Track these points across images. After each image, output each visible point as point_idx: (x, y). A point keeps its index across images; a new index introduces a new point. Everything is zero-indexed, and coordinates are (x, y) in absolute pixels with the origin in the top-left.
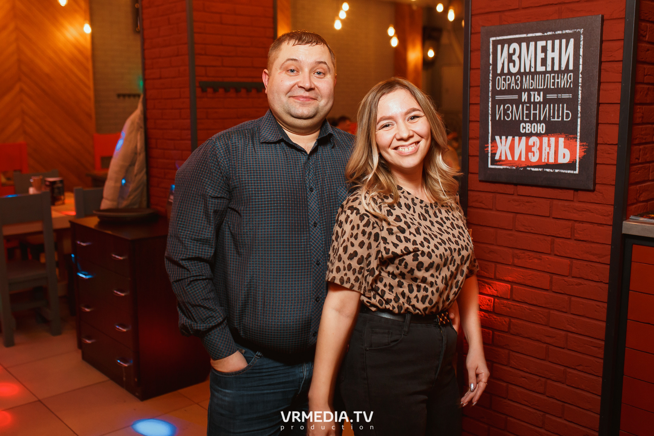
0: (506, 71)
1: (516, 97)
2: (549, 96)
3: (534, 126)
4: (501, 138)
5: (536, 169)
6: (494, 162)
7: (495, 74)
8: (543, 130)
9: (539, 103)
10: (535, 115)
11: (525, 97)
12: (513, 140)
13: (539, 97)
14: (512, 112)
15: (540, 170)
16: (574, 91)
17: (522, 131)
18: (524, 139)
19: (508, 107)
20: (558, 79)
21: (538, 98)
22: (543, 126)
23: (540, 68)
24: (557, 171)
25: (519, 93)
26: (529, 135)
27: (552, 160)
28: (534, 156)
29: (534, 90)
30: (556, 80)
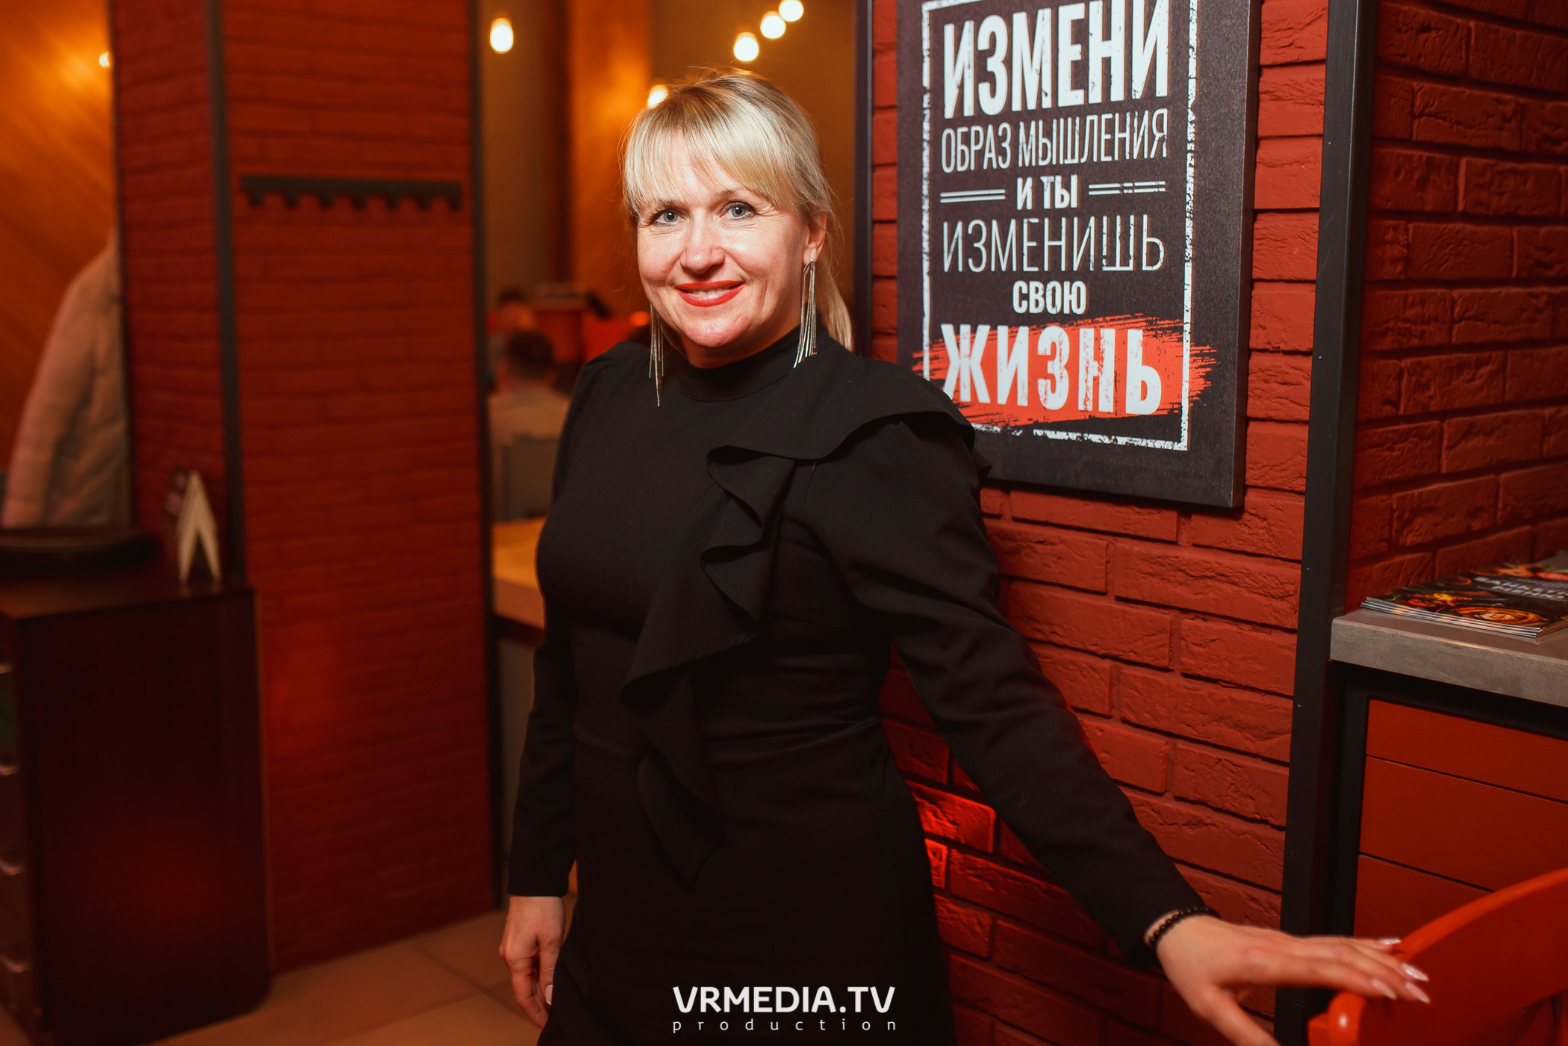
0: (969, 111)
1: (998, 194)
2: (1097, 189)
3: (1054, 289)
4: (957, 332)
5: (1061, 435)
7: (940, 124)
8: (1079, 306)
9: (1068, 212)
10: (1055, 251)
11: (1024, 193)
12: (992, 338)
13: (1065, 192)
14: (988, 245)
15: (1073, 436)
16: (1169, 168)
17: (1019, 308)
18: (1024, 332)
19: (978, 228)
20: (1123, 130)
21: (1062, 197)
22: (1079, 289)
23: (1070, 97)
24: (1122, 441)
25: (1007, 179)
26: (1038, 321)
27: (1106, 406)
28: (1053, 390)
29: (1053, 170)
30: (1118, 135)
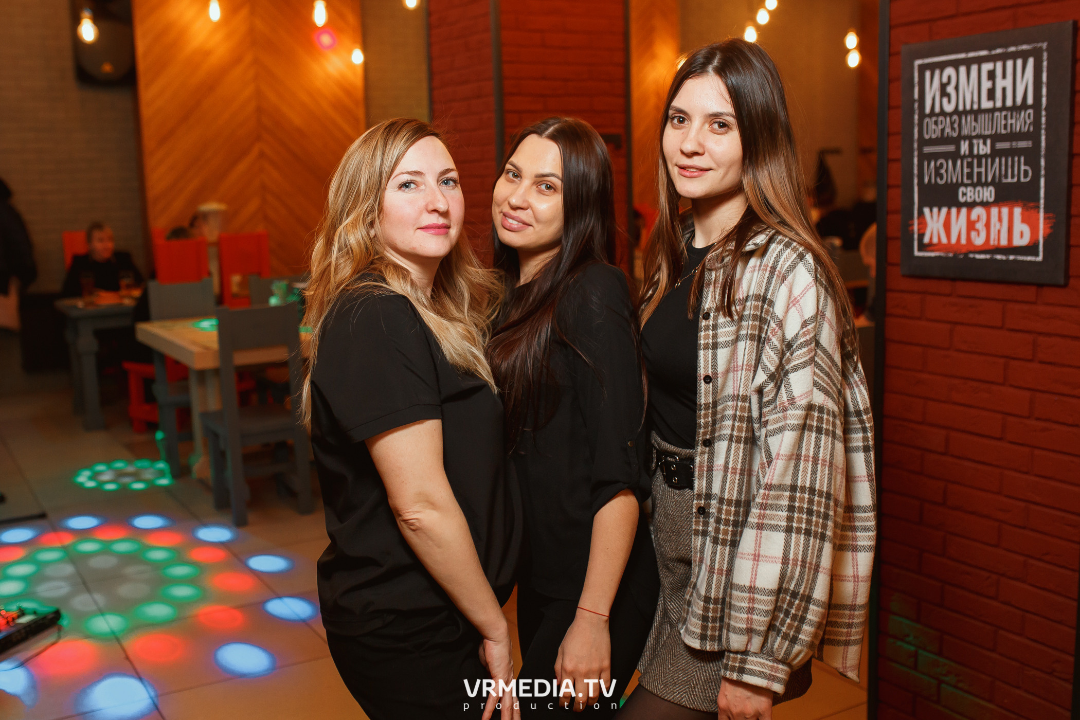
0: (937, 110)
1: (951, 148)
2: (1000, 146)
3: (979, 191)
4: (931, 211)
5: (982, 257)
6: (922, 247)
7: (922, 116)
8: (991, 197)
9: (986, 156)
10: (979, 174)
11: (964, 147)
12: (949, 214)
13: (984, 147)
14: (947, 171)
15: (988, 256)
16: (1034, 136)
17: (962, 199)
18: (964, 211)
19: (941, 164)
20: (1012, 118)
21: (983, 150)
22: (991, 191)
23: (986, 104)
24: (1011, 257)
25: (956, 141)
26: (971, 206)
27: (1004, 242)
28: (978, 235)
29: (978, 137)
30: (1009, 122)
